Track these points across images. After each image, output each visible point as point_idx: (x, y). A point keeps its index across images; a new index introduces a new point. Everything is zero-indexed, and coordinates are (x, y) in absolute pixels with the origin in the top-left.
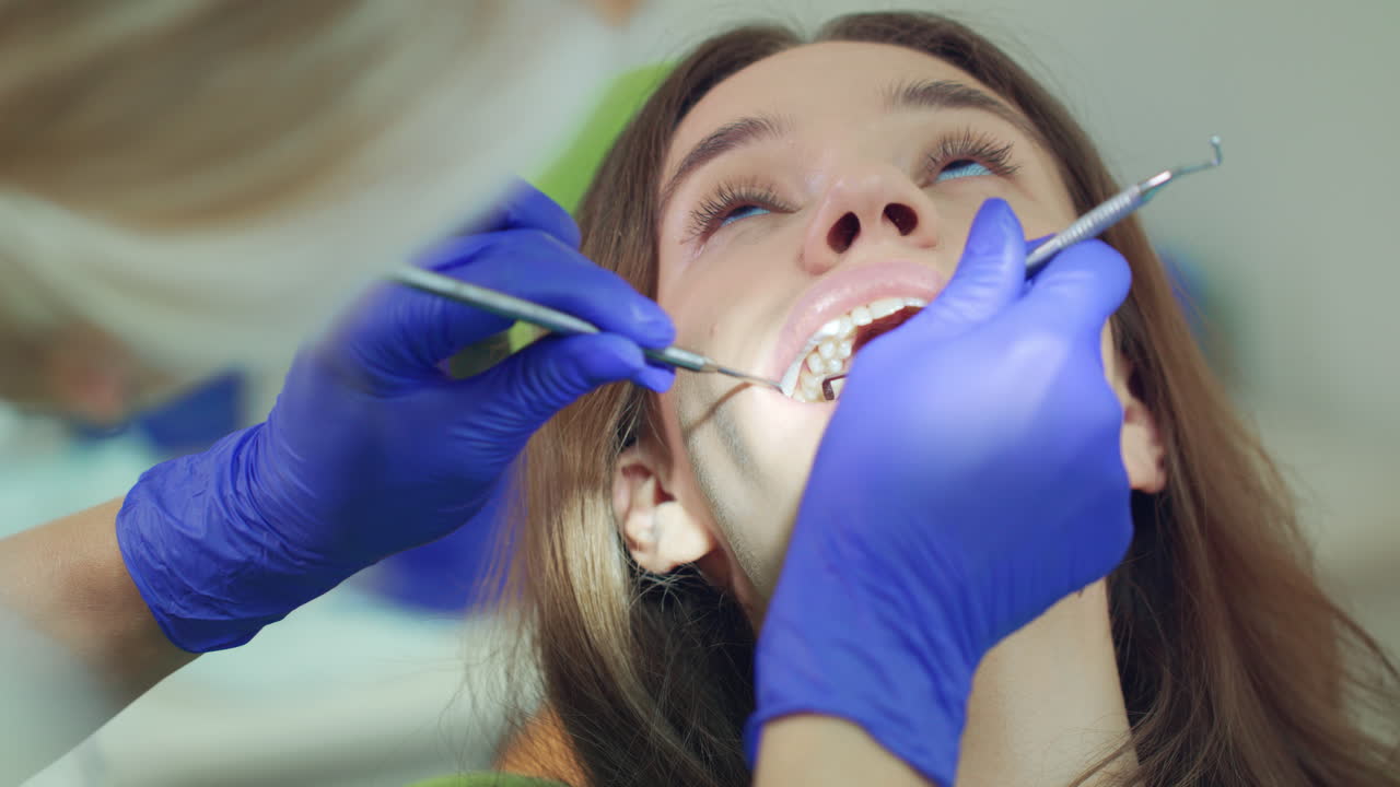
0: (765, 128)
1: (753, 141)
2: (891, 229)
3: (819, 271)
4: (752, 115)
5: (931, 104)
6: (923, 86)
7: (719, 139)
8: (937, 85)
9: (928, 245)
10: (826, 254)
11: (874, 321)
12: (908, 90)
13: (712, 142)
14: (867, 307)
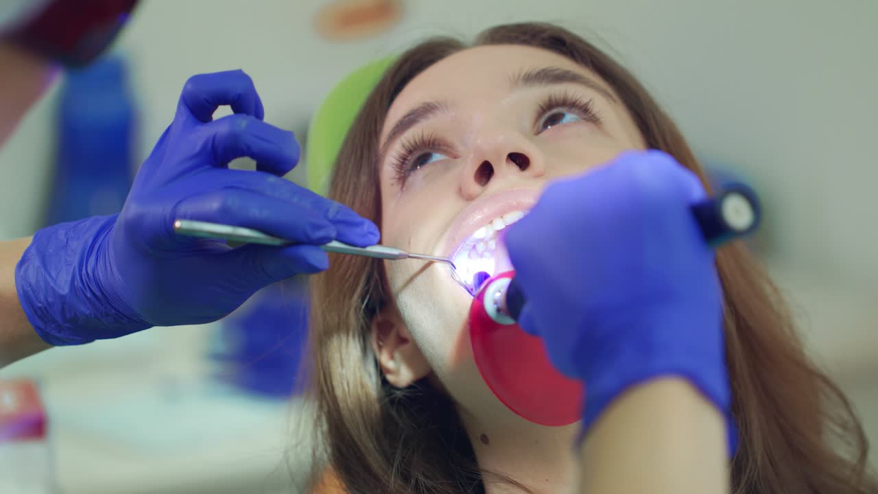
0: (437, 107)
1: (431, 115)
2: (514, 168)
3: (470, 198)
4: (429, 100)
5: (541, 82)
6: (534, 72)
7: (411, 117)
8: (544, 70)
9: (538, 176)
10: (474, 187)
11: (507, 226)
12: (525, 75)
13: (407, 119)
14: (502, 217)
